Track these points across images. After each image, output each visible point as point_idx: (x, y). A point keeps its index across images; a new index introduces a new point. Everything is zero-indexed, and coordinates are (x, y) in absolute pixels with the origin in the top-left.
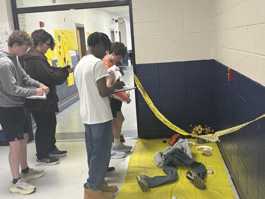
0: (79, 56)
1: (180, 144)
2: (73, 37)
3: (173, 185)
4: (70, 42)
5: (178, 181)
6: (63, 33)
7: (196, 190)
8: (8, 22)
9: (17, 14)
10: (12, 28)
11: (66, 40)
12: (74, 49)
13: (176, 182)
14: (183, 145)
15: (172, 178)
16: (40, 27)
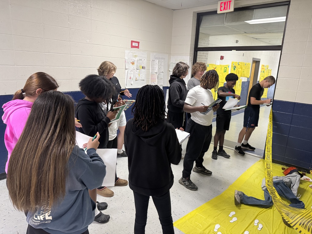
0: (249, 82)
1: (290, 177)
2: (248, 68)
3: (263, 210)
4: (243, 71)
5: (271, 208)
6: (239, 65)
7: (281, 224)
8: (189, 57)
9: (197, 51)
10: (191, 61)
11: (241, 69)
12: (246, 76)
13: (268, 209)
14: (293, 179)
15: (265, 204)
16: (220, 59)
